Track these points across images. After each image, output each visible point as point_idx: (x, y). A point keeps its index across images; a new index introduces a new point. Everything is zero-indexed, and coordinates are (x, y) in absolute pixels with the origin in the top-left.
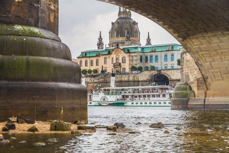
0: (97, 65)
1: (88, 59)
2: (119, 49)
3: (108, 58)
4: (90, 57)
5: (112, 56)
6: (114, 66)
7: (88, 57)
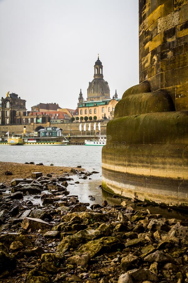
0: (94, 113)
1: (87, 108)
2: (115, 101)
3: (105, 107)
4: (89, 107)
5: (108, 106)
6: (111, 114)
7: (87, 107)
